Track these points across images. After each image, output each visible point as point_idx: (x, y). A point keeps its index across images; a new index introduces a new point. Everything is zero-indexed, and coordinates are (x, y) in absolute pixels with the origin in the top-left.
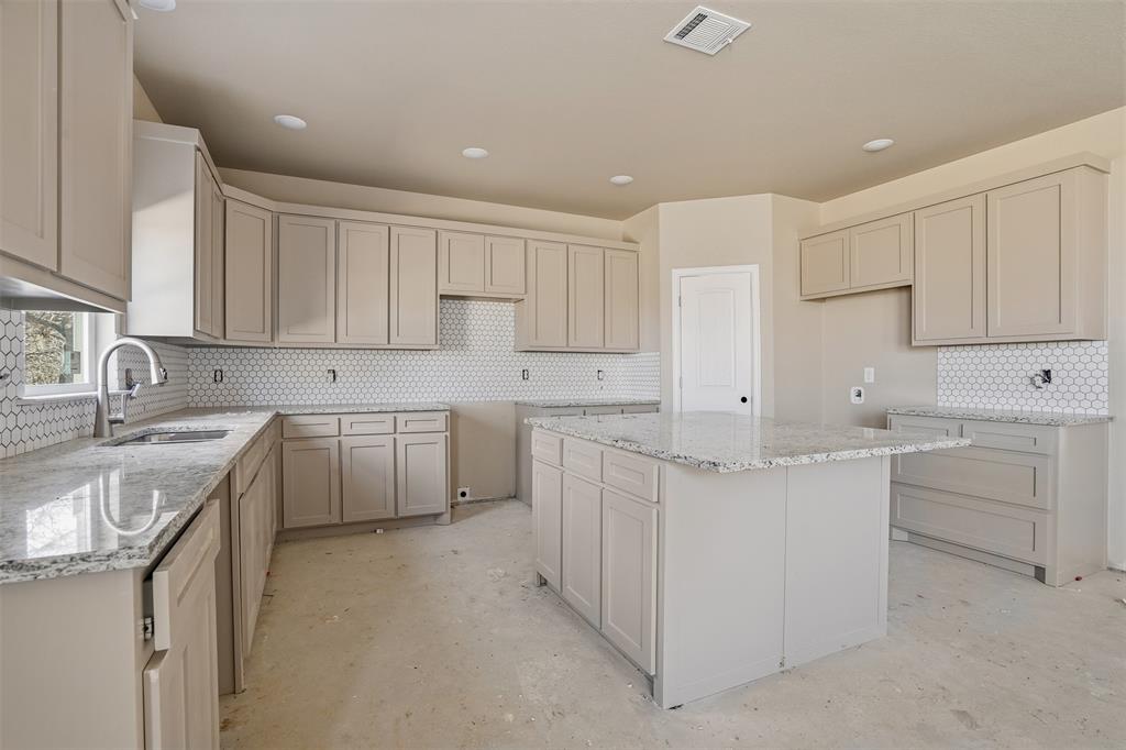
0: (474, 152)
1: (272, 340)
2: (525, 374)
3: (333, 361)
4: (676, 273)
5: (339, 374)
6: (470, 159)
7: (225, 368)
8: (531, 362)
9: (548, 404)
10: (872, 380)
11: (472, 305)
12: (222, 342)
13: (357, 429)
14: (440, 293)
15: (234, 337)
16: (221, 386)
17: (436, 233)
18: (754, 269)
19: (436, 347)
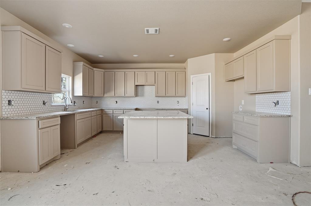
0: (135, 56)
1: (104, 95)
2: (158, 102)
3: (117, 99)
4: (192, 76)
5: (118, 102)
6: (135, 57)
7: (98, 101)
8: (160, 99)
9: (157, 109)
10: (243, 104)
11: (145, 87)
12: (94, 96)
13: (116, 113)
14: (136, 84)
15: (96, 95)
16: (97, 104)
17: (135, 72)
18: (210, 74)
19: (135, 96)
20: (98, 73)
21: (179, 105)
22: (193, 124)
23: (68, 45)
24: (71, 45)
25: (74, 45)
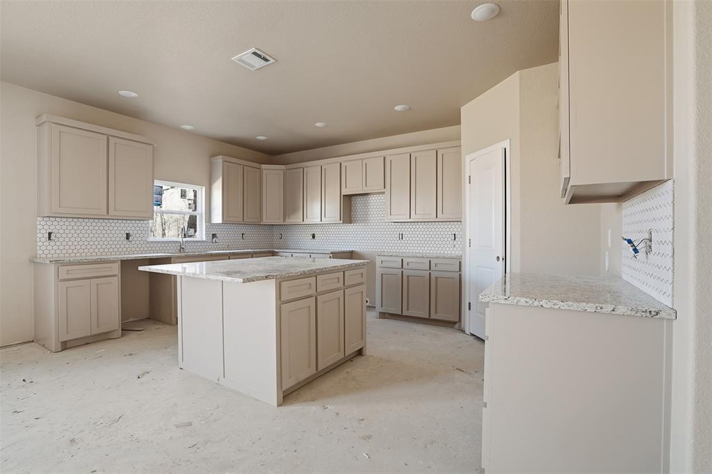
2: (400, 236)
4: (469, 157)
5: (316, 236)
7: (282, 233)
8: (405, 229)
10: (610, 245)
12: (263, 223)
14: (343, 193)
15: (266, 221)
17: (341, 164)
18: (506, 144)
19: (341, 222)
20: (272, 174)
21: (457, 246)
22: (470, 303)
23: (183, 127)
24: (188, 127)
25: (192, 126)
